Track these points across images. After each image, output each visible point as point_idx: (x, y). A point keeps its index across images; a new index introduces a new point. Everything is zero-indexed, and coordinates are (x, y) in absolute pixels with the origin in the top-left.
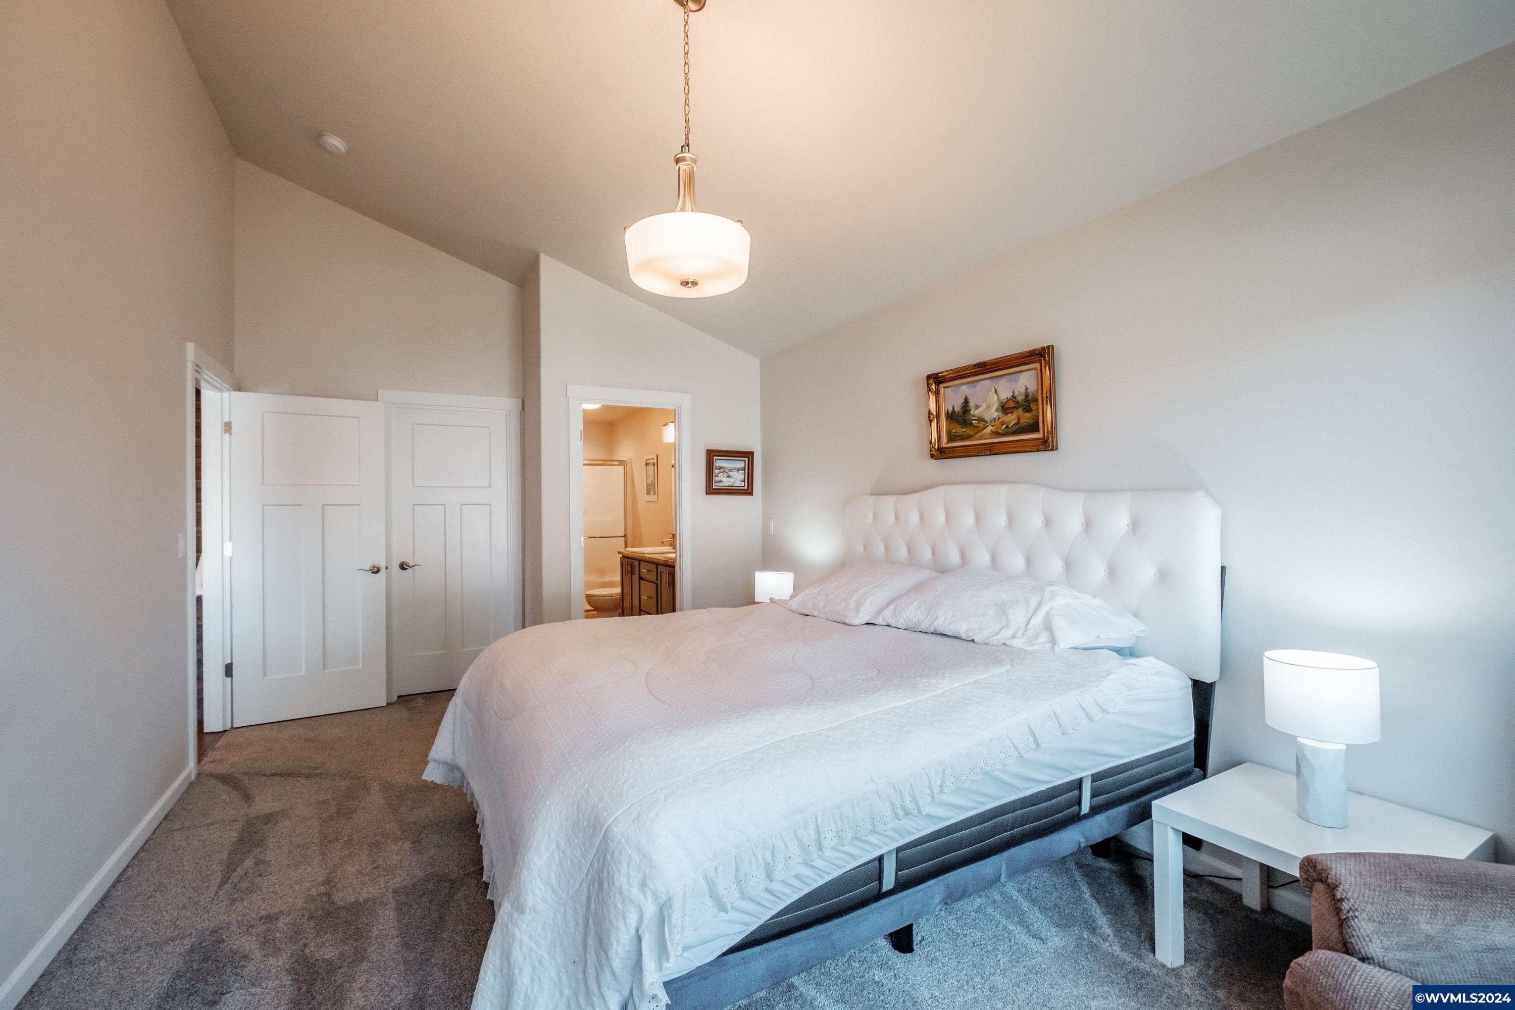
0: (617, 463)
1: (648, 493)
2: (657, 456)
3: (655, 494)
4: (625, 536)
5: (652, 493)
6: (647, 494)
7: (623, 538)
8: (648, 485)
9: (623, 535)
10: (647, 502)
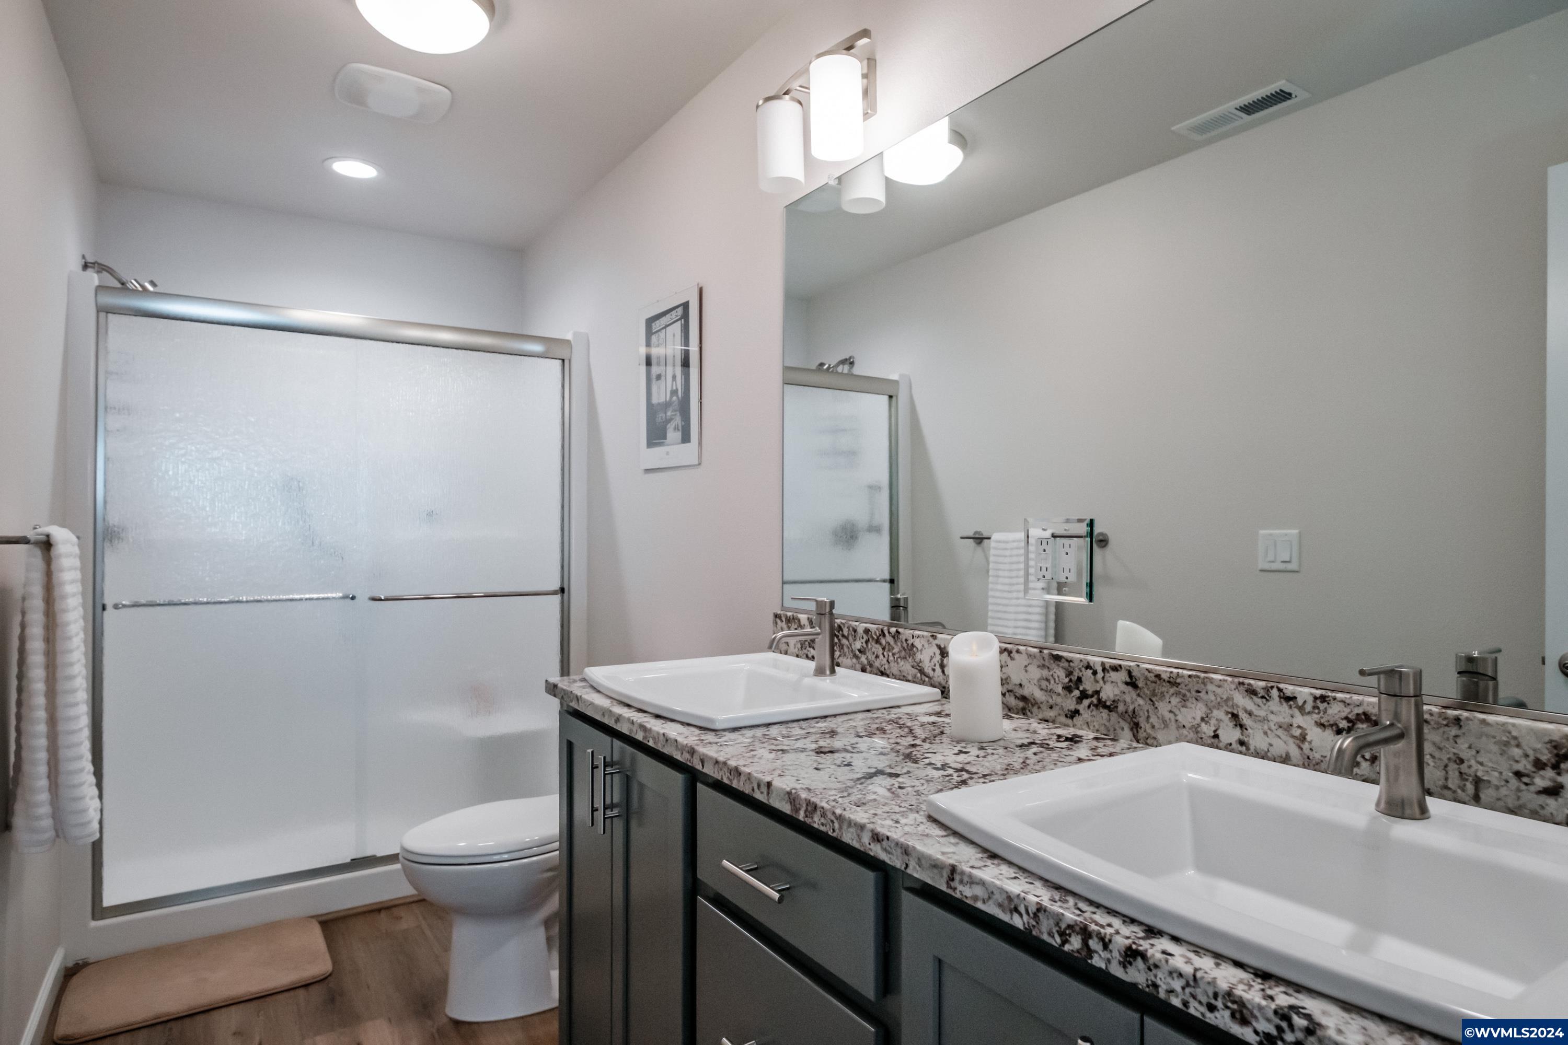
0: (537, 348)
1: (656, 436)
2: (701, 291)
3: (686, 438)
4: (562, 590)
5: (673, 435)
6: (651, 444)
7: (557, 598)
8: (652, 410)
9: (556, 586)
10: (647, 471)
